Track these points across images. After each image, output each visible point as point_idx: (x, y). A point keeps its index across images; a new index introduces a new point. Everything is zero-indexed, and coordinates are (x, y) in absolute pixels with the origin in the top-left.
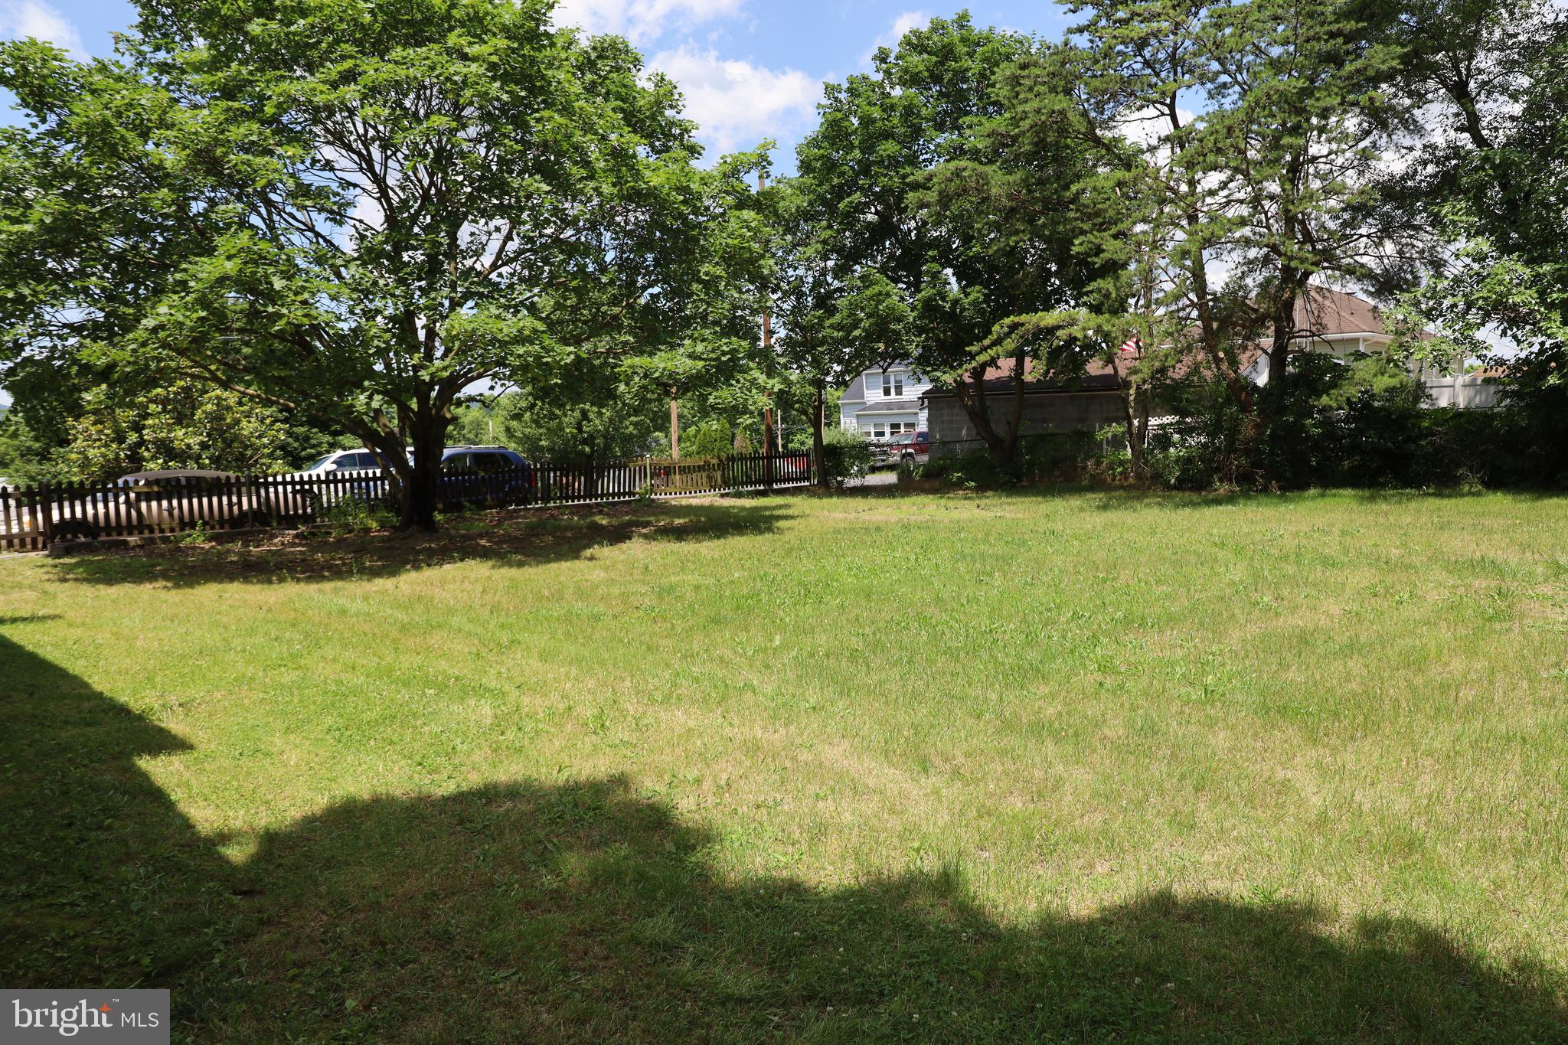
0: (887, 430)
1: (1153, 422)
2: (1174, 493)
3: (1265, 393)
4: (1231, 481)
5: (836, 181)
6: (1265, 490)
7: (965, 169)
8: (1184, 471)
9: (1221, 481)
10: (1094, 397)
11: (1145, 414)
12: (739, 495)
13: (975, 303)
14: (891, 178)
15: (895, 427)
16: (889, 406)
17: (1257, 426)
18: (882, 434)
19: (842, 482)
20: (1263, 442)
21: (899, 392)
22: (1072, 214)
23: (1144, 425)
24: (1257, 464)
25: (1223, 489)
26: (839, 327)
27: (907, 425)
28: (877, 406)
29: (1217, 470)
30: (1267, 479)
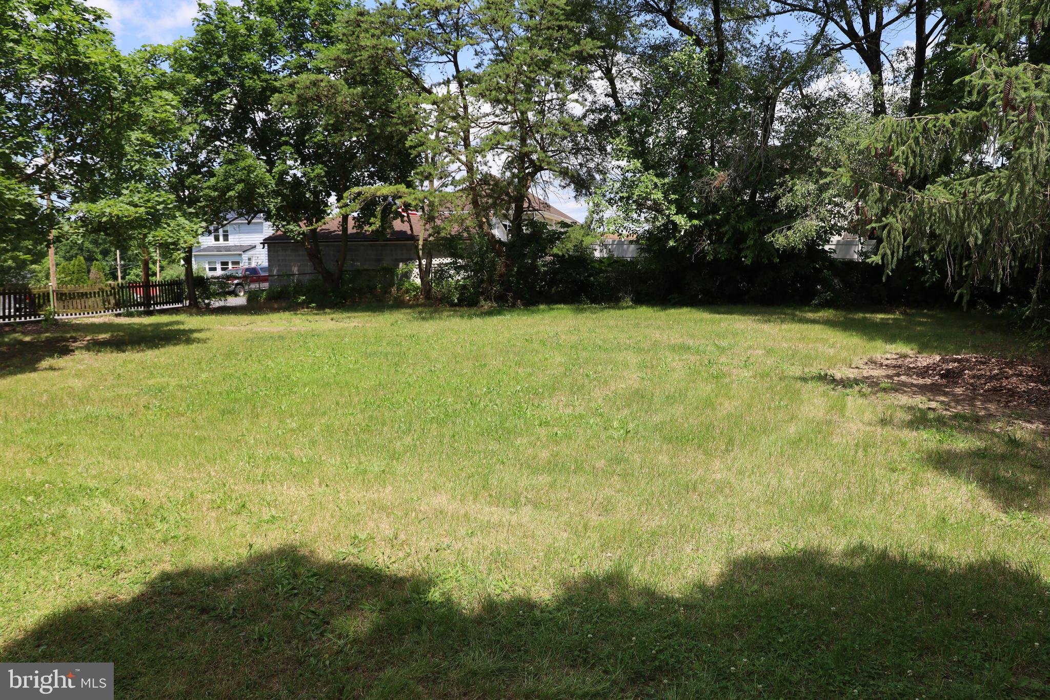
0: (219, 266)
1: (436, 261)
2: (457, 308)
3: (510, 245)
4: (491, 300)
5: (210, 77)
6: (513, 307)
7: (322, 81)
8: (462, 294)
9: (485, 300)
10: (386, 245)
11: (430, 257)
12: (130, 315)
13: (318, 176)
14: (254, 81)
15: (224, 264)
16: (219, 249)
17: (507, 266)
18: (215, 269)
19: (209, 304)
20: (512, 276)
21: (226, 238)
22: (395, 120)
23: (429, 264)
24: (508, 289)
25: (486, 305)
26: (214, 188)
27: (233, 263)
28: (209, 249)
29: (482, 293)
30: (515, 299)
